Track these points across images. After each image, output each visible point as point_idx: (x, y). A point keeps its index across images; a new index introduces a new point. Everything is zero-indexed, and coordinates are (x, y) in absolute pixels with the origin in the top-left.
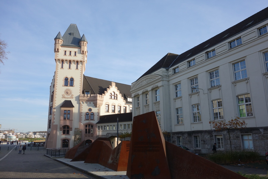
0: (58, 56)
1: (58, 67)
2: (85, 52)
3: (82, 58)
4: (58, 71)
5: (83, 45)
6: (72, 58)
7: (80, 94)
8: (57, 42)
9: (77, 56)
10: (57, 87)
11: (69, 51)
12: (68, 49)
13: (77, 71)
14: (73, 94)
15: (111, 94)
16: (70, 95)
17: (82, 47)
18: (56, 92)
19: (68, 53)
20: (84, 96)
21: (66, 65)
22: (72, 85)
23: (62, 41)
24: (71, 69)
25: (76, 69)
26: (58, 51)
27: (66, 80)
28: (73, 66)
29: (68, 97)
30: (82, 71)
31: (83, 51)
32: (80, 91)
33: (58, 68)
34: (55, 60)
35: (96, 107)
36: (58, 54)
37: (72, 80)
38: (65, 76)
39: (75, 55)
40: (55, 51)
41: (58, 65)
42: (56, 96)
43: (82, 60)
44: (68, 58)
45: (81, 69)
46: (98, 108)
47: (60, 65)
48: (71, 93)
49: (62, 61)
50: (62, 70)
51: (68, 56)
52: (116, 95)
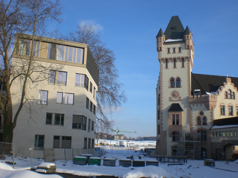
0: (161, 55)
1: (162, 67)
2: (191, 46)
3: (188, 53)
4: (162, 72)
5: (188, 39)
6: (177, 55)
7: (188, 95)
8: (159, 41)
9: (182, 53)
10: (163, 89)
11: (172, 48)
12: (171, 46)
13: (183, 69)
14: (180, 95)
15: (226, 92)
16: (178, 98)
17: (187, 41)
18: (163, 95)
19: (171, 51)
20: (193, 97)
21: (171, 65)
22: (179, 86)
23: (164, 38)
24: (177, 68)
25: (181, 68)
26: (161, 50)
27: (172, 81)
28: (179, 64)
29: (176, 99)
30: (189, 68)
31: (188, 46)
32: (188, 92)
33: (162, 69)
34: (159, 60)
35: (208, 109)
36: (161, 53)
37: (178, 80)
38: (170, 77)
39: (180, 52)
40: (158, 50)
41: (162, 65)
42: (163, 99)
43: (188, 55)
44: (172, 56)
45: (188, 67)
46: (211, 111)
47: (164, 65)
48: (178, 95)
49: (166, 61)
50: (167, 70)
51: (171, 53)
52: (232, 94)
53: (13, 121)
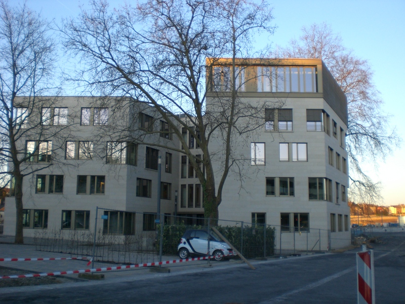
53: (216, 195)
